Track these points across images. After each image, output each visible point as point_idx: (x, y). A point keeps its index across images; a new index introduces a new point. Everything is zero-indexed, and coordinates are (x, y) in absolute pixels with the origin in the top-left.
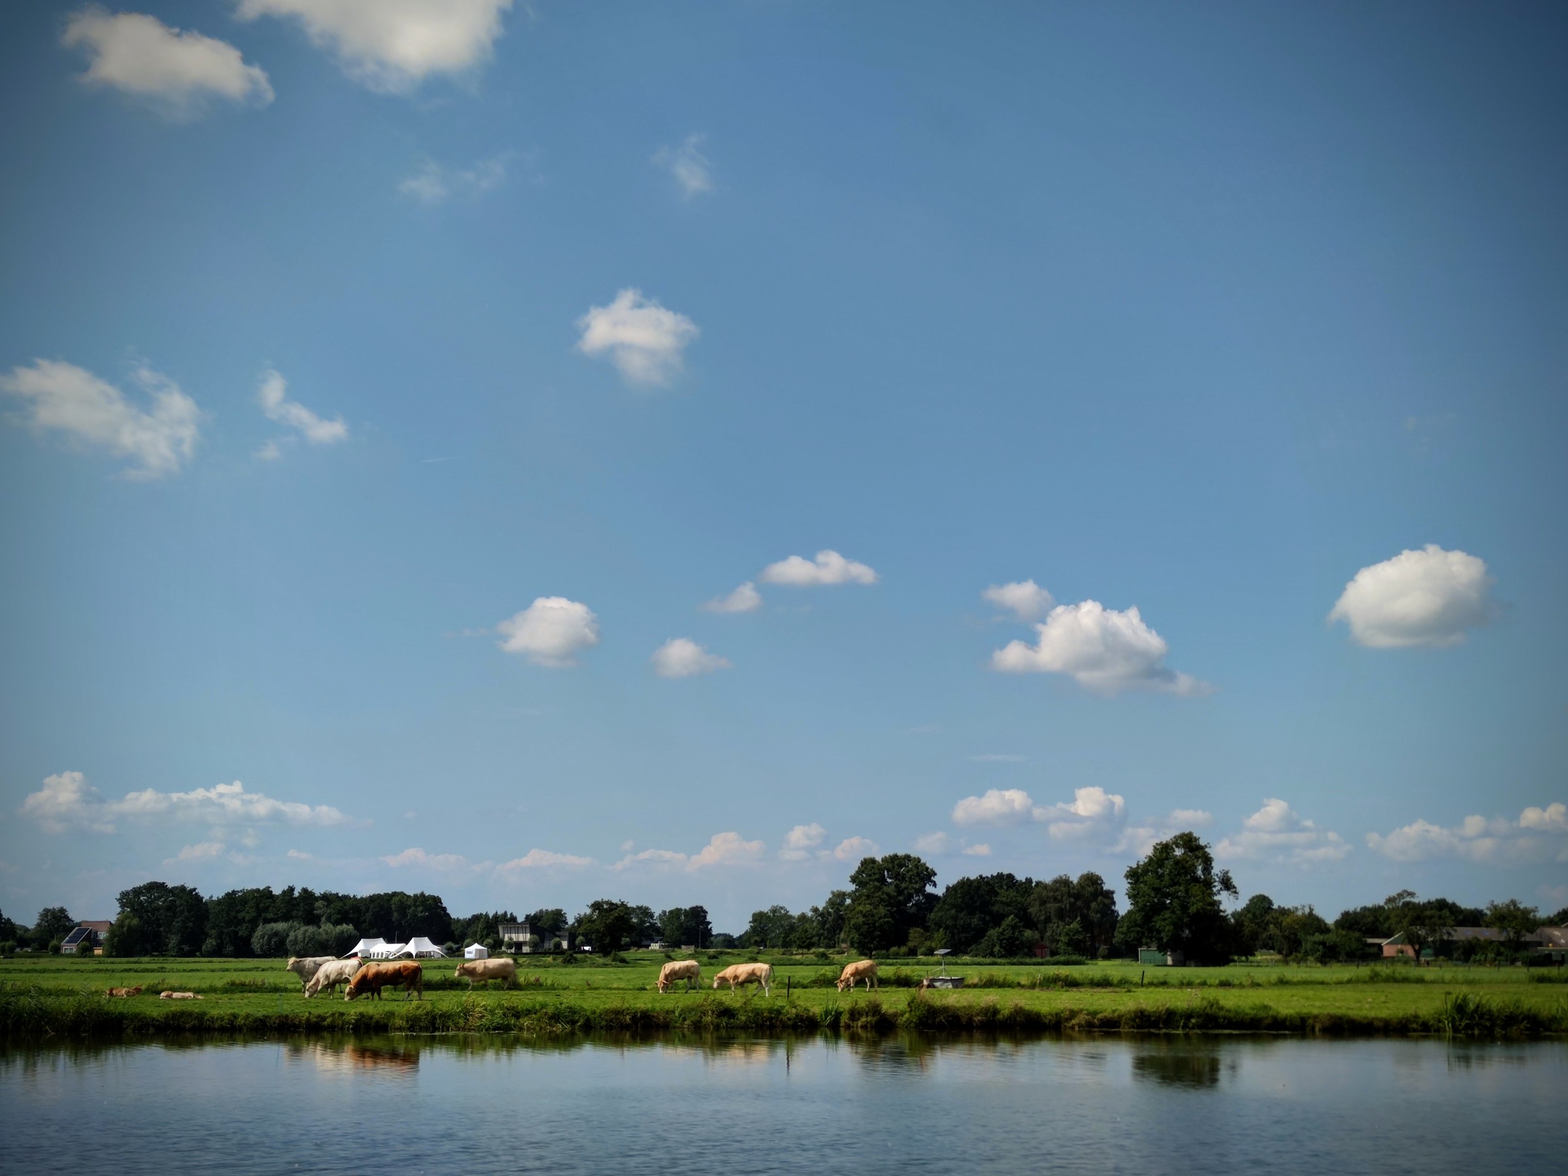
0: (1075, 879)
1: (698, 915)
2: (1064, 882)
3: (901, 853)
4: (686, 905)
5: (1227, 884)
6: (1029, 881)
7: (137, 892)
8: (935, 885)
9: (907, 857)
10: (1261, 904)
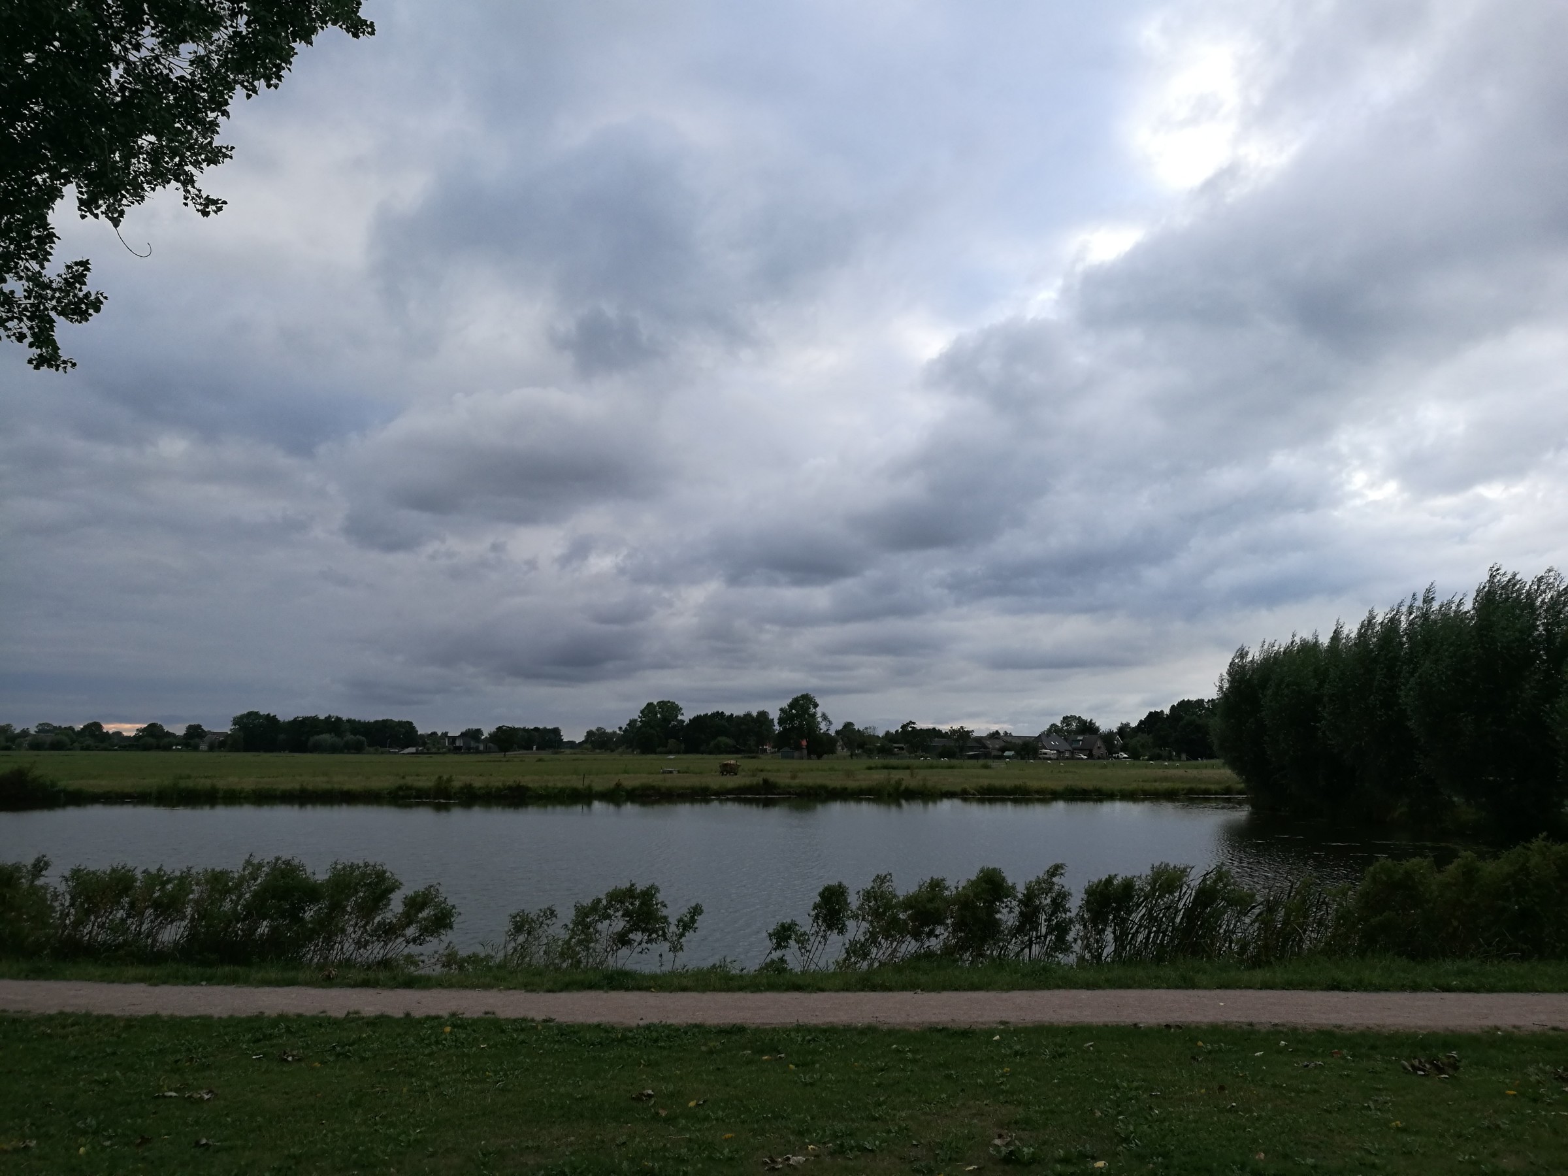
0: (755, 714)
1: (556, 731)
2: (748, 715)
3: (666, 699)
4: (549, 727)
5: (825, 717)
6: (732, 715)
7: (242, 717)
8: (683, 714)
9: (669, 702)
10: (848, 726)
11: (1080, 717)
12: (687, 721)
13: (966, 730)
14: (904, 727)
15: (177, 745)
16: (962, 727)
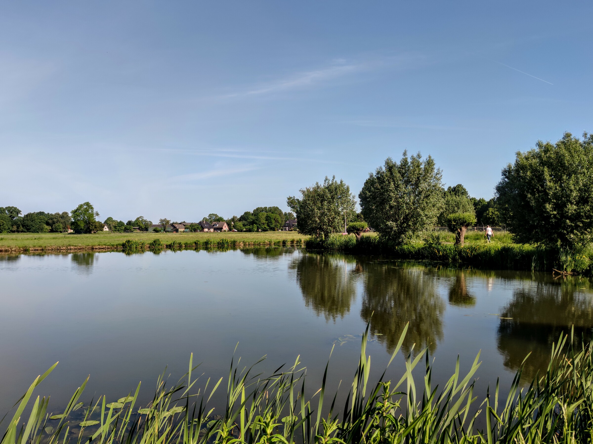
0: (61, 213)
5: (97, 214)
6: (48, 214)
10: (110, 219)
11: (216, 214)
12: (23, 217)
16: (165, 219)
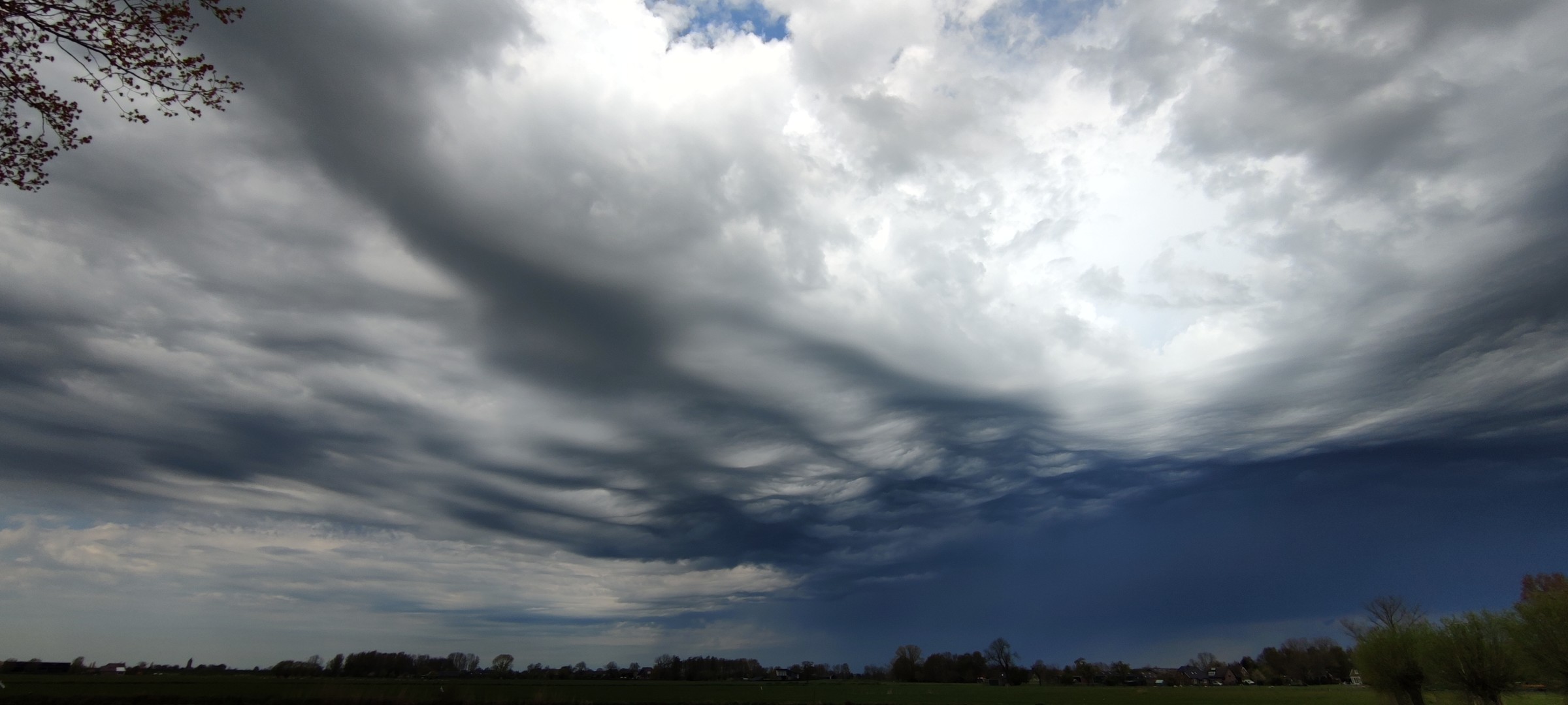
12: (926, 659)
13: (1123, 663)
14: (1077, 662)
15: (624, 676)
16: (1120, 662)
